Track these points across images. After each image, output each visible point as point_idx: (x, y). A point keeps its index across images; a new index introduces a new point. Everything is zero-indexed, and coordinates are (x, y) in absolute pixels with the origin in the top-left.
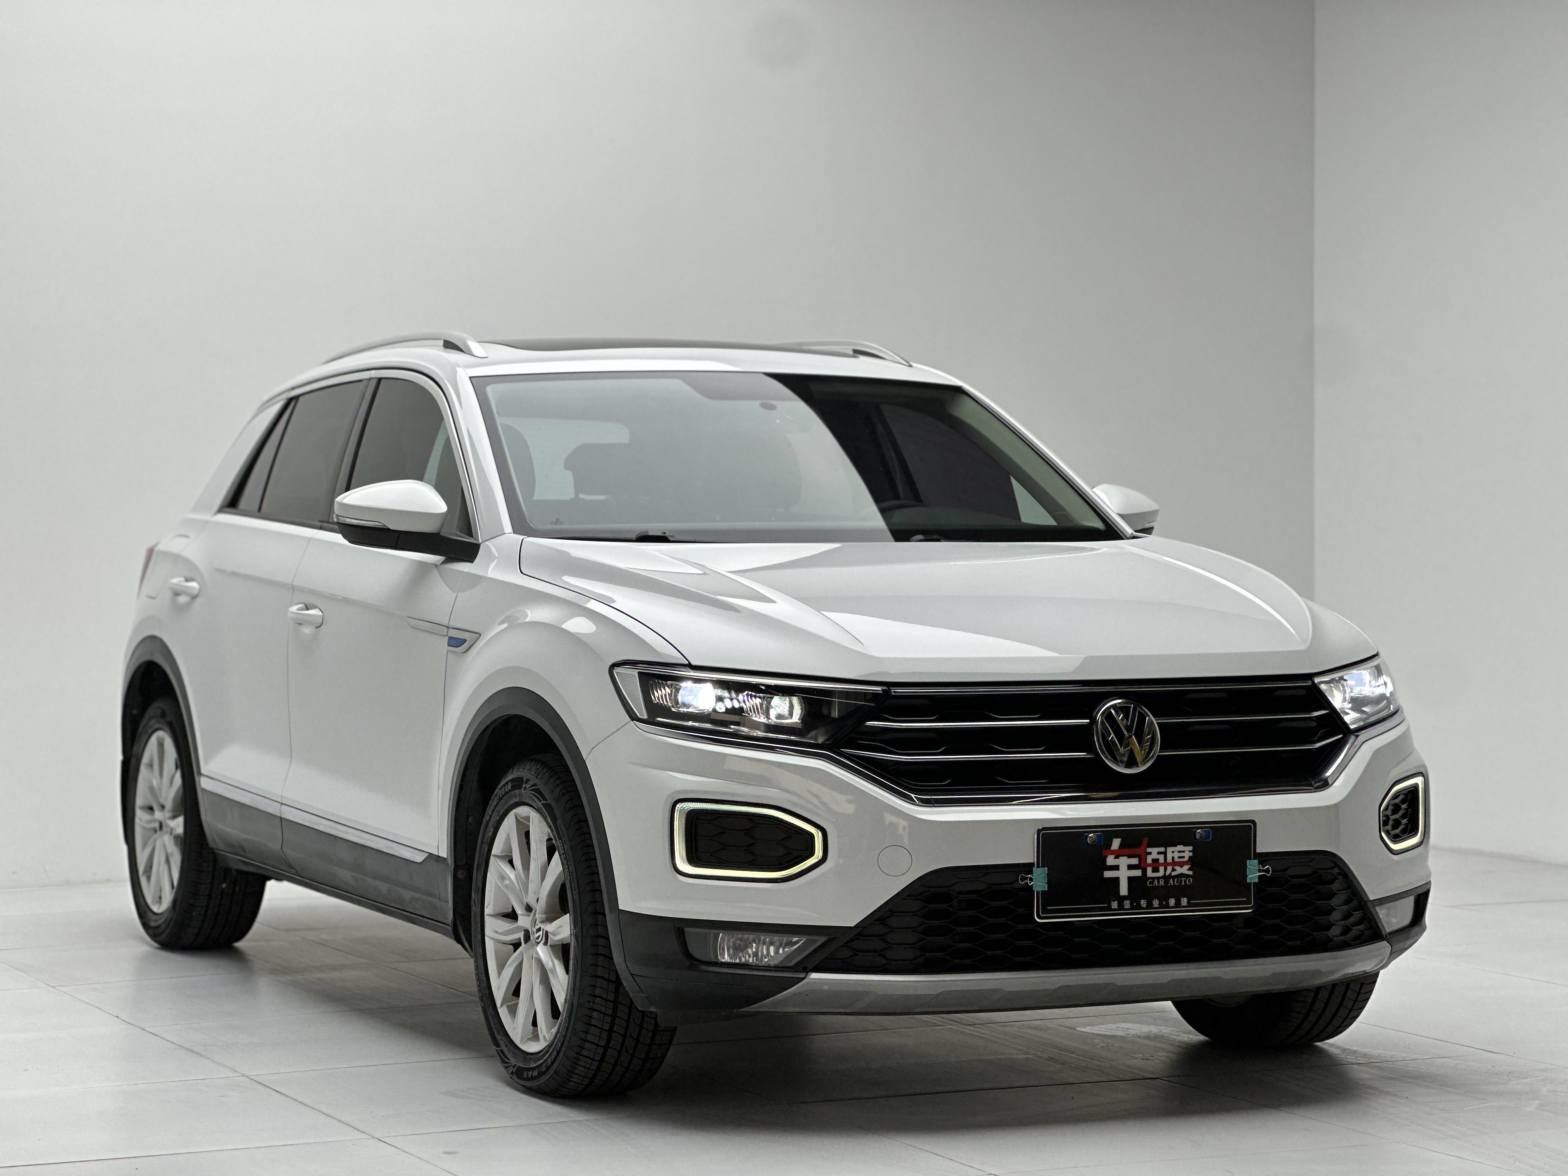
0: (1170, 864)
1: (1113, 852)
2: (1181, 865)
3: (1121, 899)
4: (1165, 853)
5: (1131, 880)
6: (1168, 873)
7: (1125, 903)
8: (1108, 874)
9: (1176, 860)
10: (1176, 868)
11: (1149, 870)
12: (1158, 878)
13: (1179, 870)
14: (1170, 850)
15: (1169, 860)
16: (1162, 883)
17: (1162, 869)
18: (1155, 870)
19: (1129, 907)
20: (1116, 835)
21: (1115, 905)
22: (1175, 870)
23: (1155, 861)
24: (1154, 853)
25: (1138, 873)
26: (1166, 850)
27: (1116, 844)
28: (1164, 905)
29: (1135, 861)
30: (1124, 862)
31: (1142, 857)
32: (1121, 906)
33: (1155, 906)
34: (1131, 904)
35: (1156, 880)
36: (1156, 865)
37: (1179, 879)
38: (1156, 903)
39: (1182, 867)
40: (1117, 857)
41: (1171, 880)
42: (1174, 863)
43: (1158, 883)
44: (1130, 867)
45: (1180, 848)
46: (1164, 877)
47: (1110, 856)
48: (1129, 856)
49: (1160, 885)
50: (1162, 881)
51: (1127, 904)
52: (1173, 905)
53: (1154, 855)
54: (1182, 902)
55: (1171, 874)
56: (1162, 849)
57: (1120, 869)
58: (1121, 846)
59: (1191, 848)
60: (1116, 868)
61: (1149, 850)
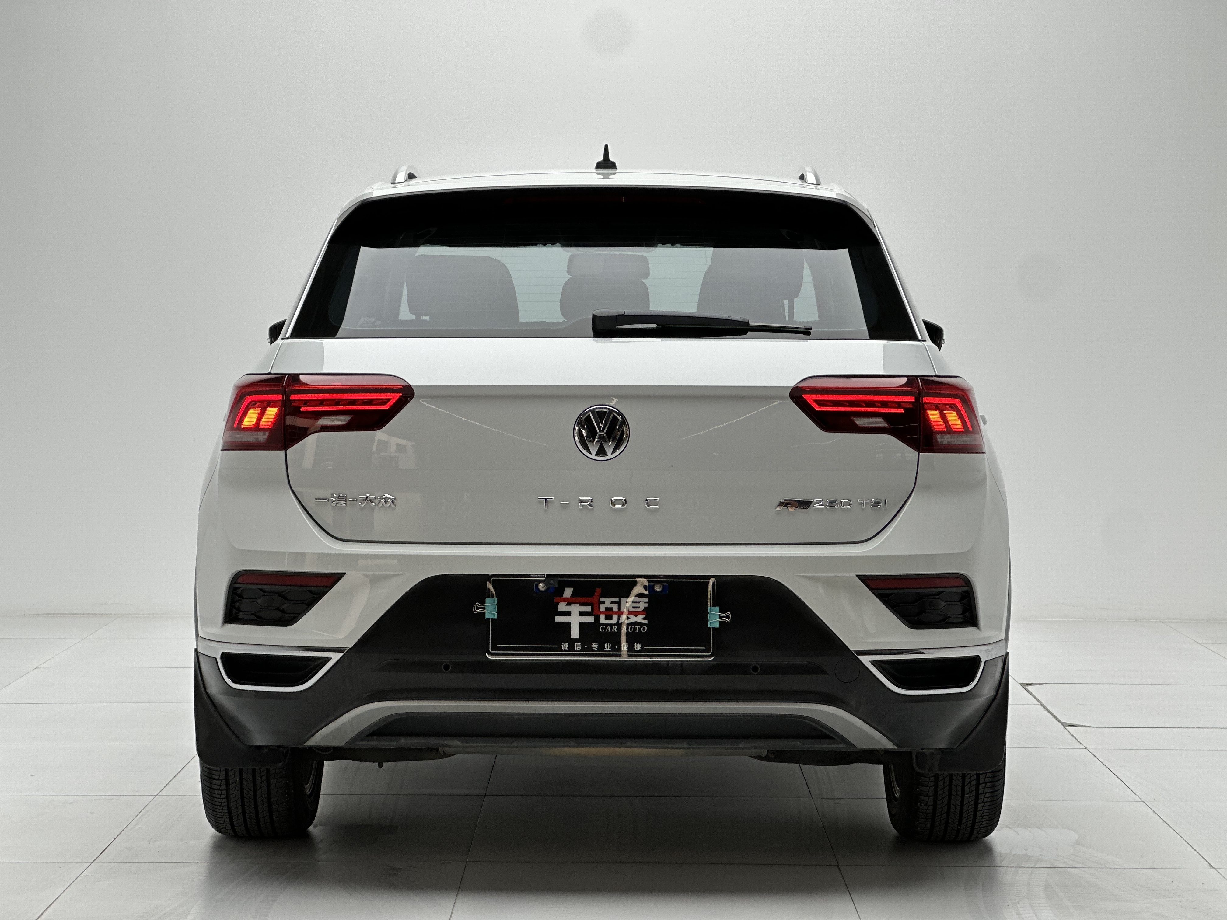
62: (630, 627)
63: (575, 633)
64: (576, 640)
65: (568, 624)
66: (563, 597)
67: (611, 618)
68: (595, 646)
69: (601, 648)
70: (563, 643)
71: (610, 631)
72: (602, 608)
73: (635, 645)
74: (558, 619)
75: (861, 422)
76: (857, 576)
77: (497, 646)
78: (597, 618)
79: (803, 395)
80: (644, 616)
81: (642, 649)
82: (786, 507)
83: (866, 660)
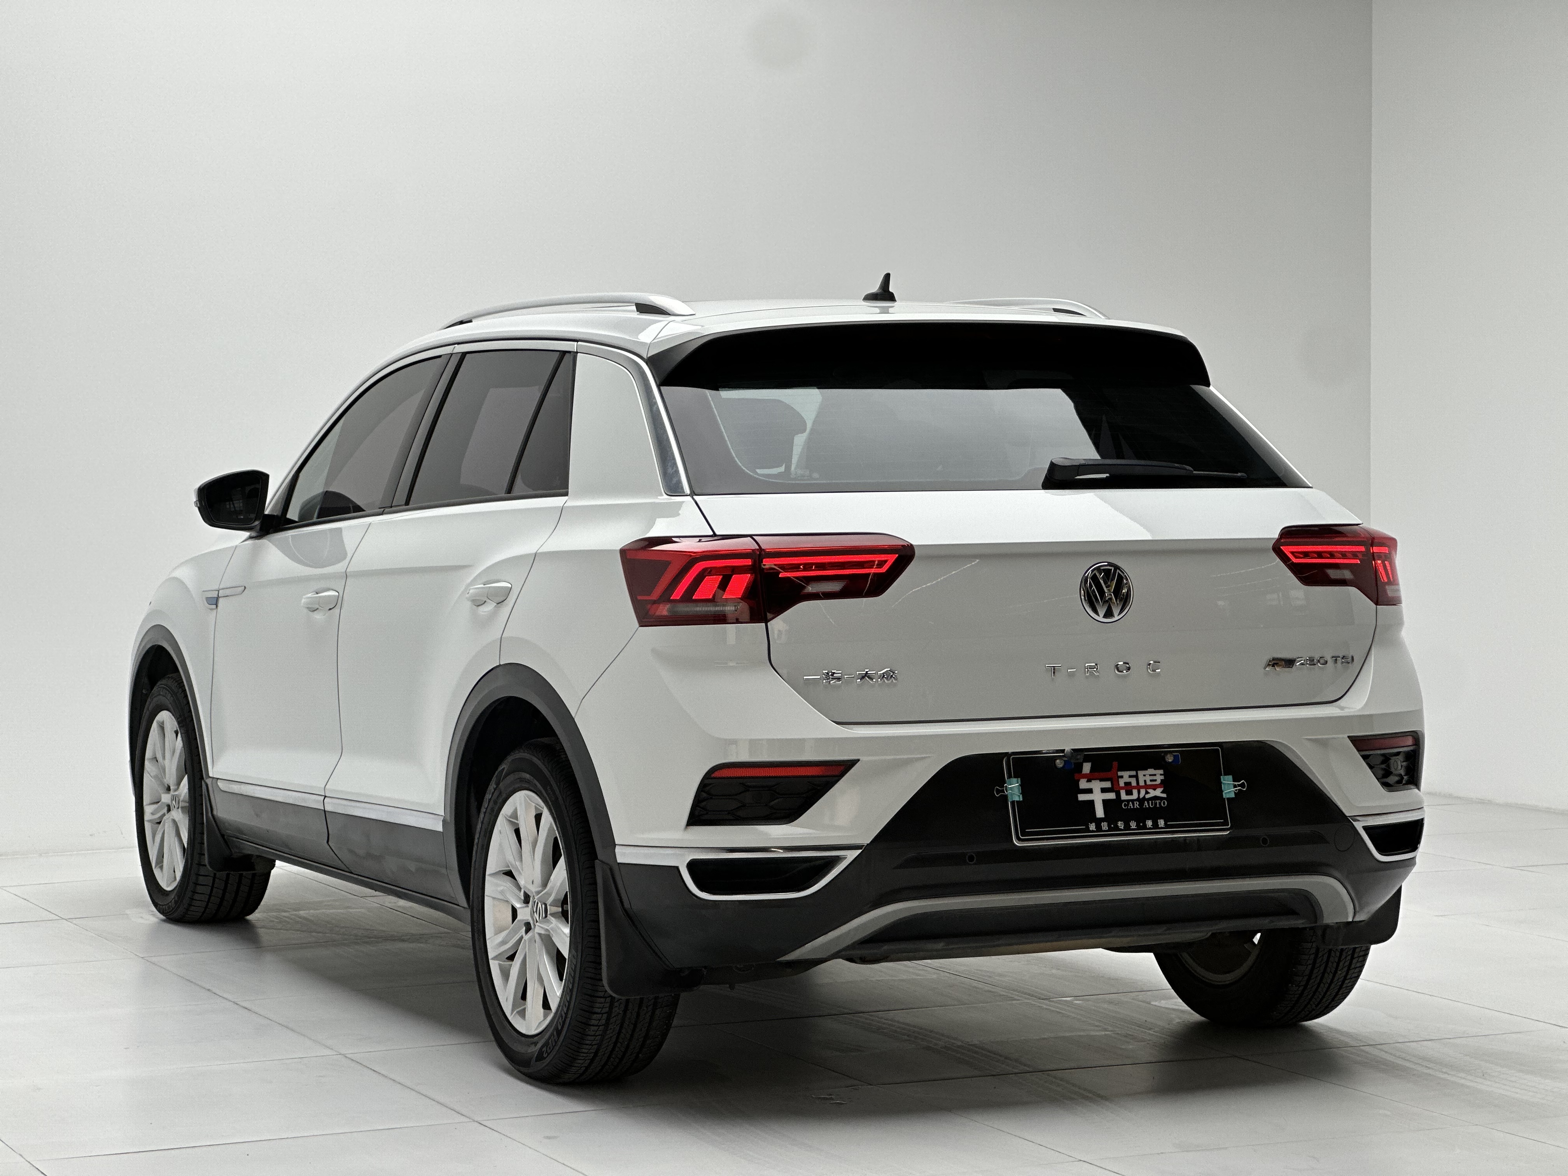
62: (1150, 802)
63: (1100, 813)
64: (1101, 820)
65: (1091, 803)
66: (1083, 773)
67: (1132, 794)
68: (1121, 825)
69: (1127, 827)
70: (1089, 824)
71: (1132, 807)
72: (1122, 783)
73: (1159, 821)
74: (1082, 797)
75: (1333, 574)
76: (1348, 737)
77: (1027, 830)
78: (1118, 795)
79: (1281, 547)
80: (1162, 789)
81: (1167, 826)
82: (1274, 666)
83: (1359, 826)
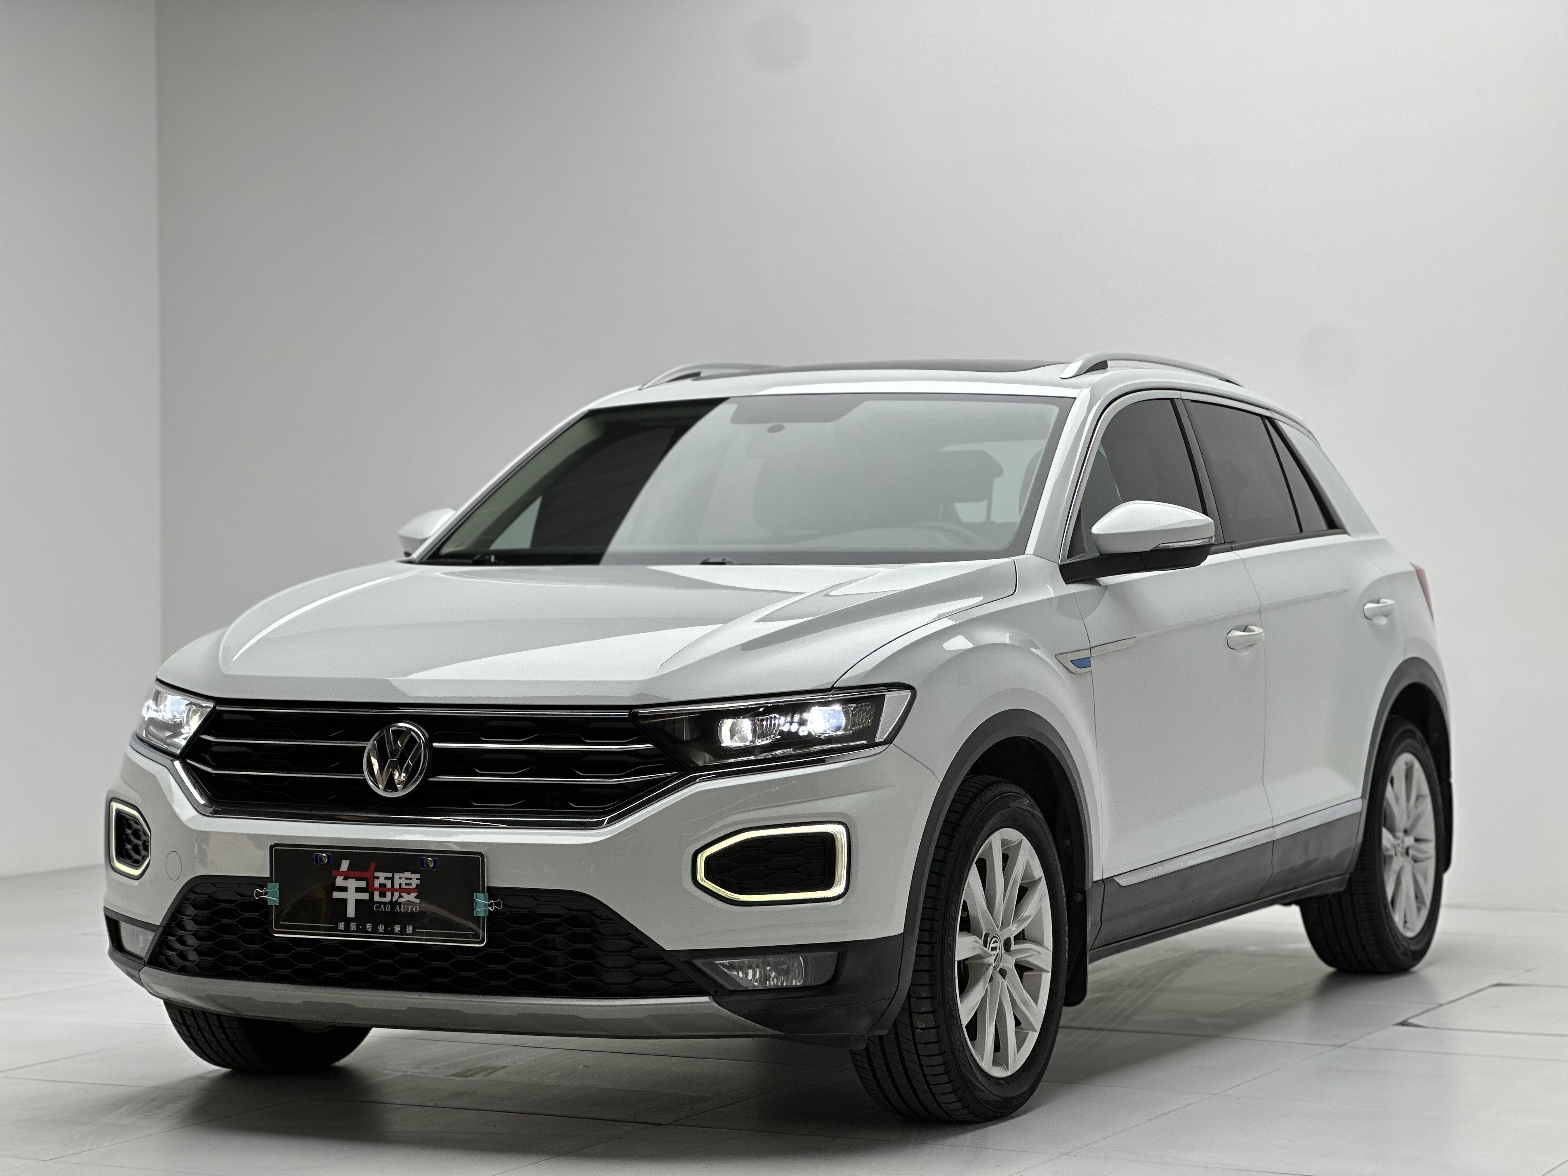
0: (396, 890)
1: (342, 874)
2: (409, 892)
3: (348, 921)
4: (392, 879)
5: (358, 902)
6: (394, 899)
7: (351, 925)
8: (336, 895)
9: (404, 886)
10: (403, 894)
11: (376, 894)
12: (385, 903)
13: (406, 898)
14: (397, 876)
15: (397, 886)
16: (388, 908)
17: (389, 894)
18: (383, 895)
19: (355, 930)
20: (345, 856)
21: (341, 926)
22: (402, 897)
23: (383, 886)
24: (382, 877)
25: (365, 896)
26: (393, 875)
27: (345, 865)
28: (389, 931)
29: (363, 884)
30: (352, 884)
31: (370, 880)
32: (347, 928)
33: (380, 931)
34: (357, 927)
35: (382, 905)
36: (383, 890)
37: (406, 906)
38: (381, 928)
39: (409, 894)
40: (345, 879)
41: (398, 906)
42: (401, 890)
43: (385, 908)
44: (358, 890)
45: (408, 874)
46: (391, 902)
47: (340, 877)
48: (358, 879)
49: (386, 910)
50: (388, 907)
51: (353, 926)
52: (397, 931)
53: (382, 880)
54: (407, 930)
55: (397, 900)
56: (390, 875)
57: (348, 891)
58: (349, 869)
59: (418, 876)
60: (345, 889)
61: (376, 874)
